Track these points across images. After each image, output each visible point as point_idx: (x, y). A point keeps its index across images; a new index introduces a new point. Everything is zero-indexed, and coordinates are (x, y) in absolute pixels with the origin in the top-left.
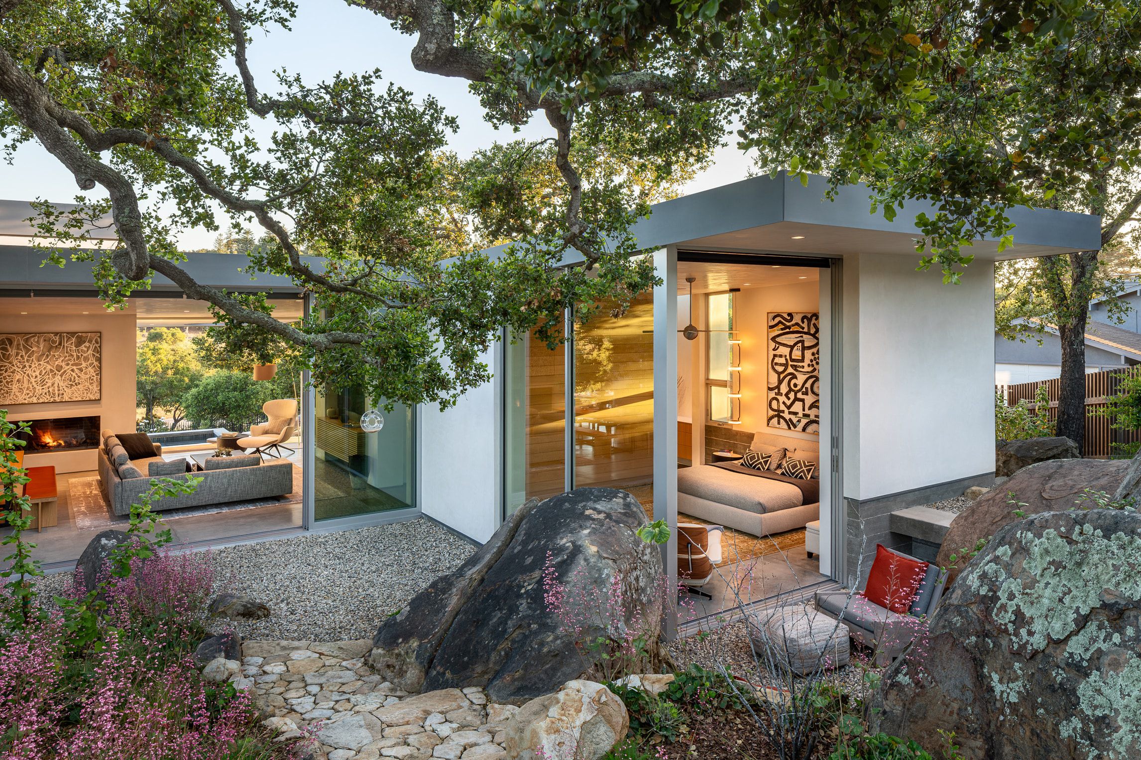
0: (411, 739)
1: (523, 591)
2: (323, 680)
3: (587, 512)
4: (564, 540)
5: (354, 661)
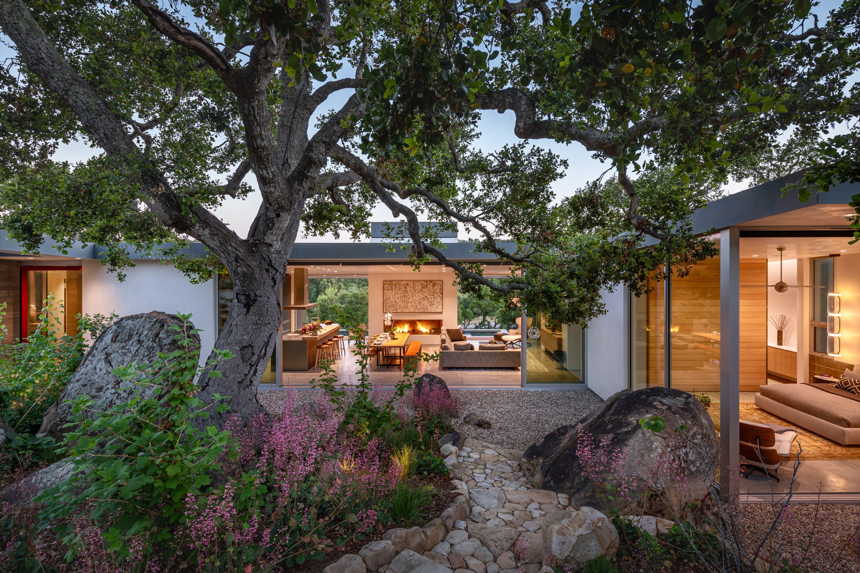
0: (516, 513)
1: (601, 444)
2: (494, 468)
3: (655, 403)
4: (633, 419)
5: (514, 462)
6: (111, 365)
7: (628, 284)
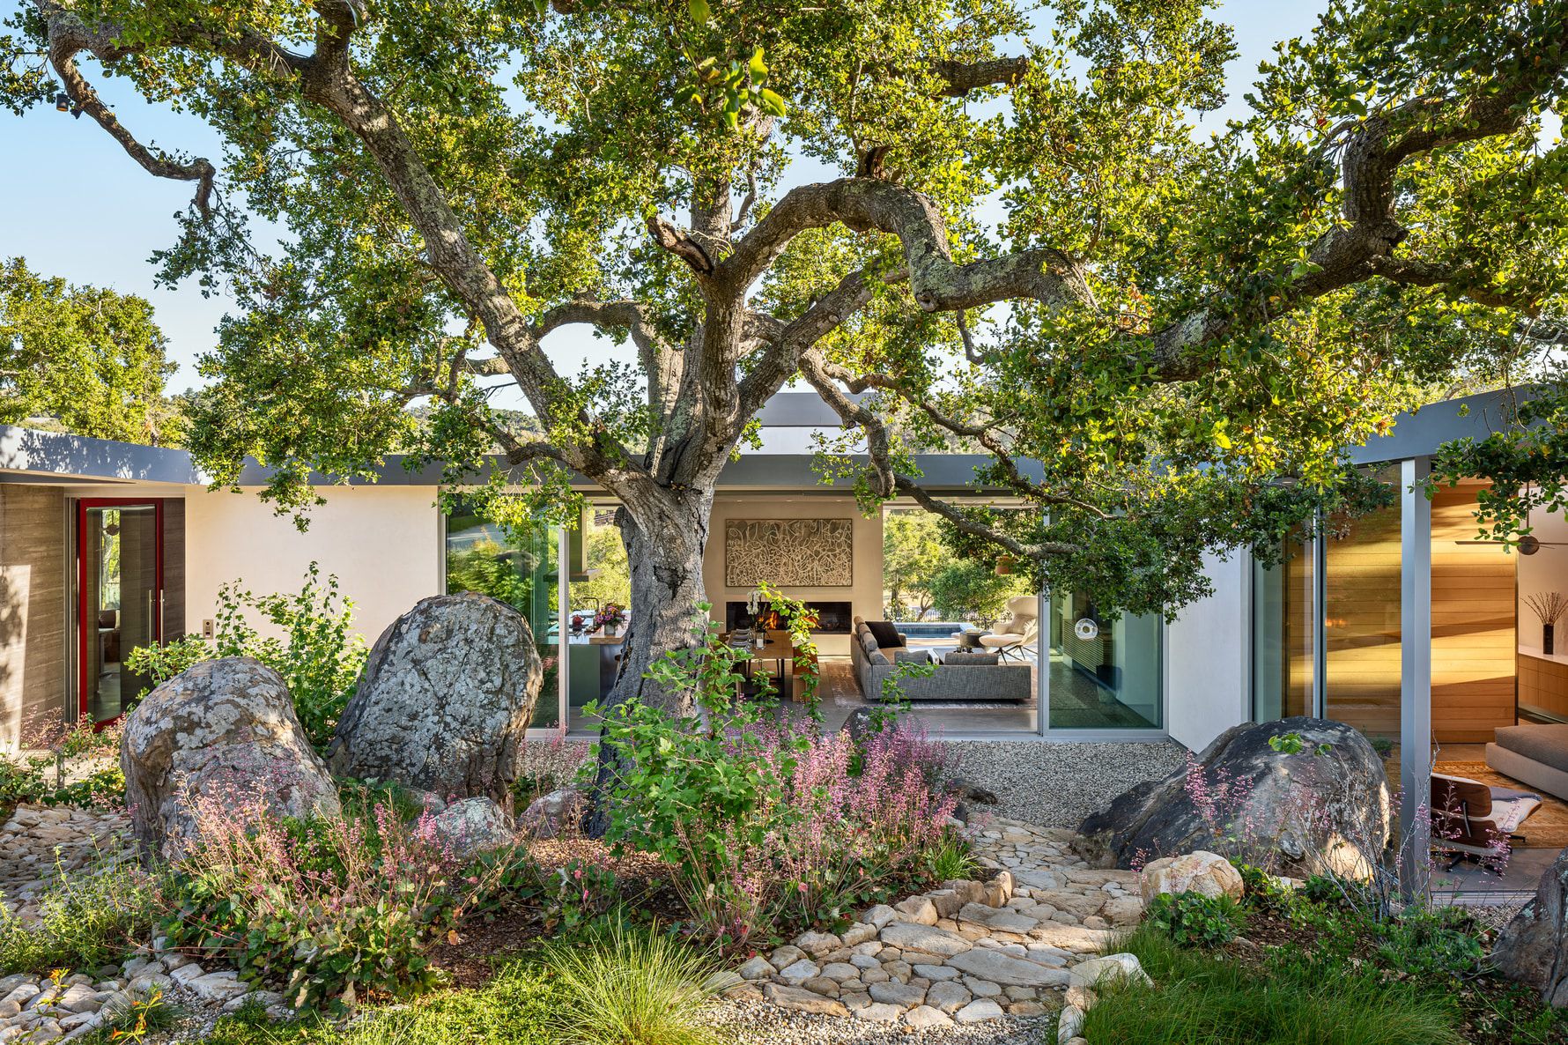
0: (1087, 892)
2: (1029, 850)
4: (1259, 760)
5: (1060, 842)
6: (427, 678)
7: (1249, 547)
